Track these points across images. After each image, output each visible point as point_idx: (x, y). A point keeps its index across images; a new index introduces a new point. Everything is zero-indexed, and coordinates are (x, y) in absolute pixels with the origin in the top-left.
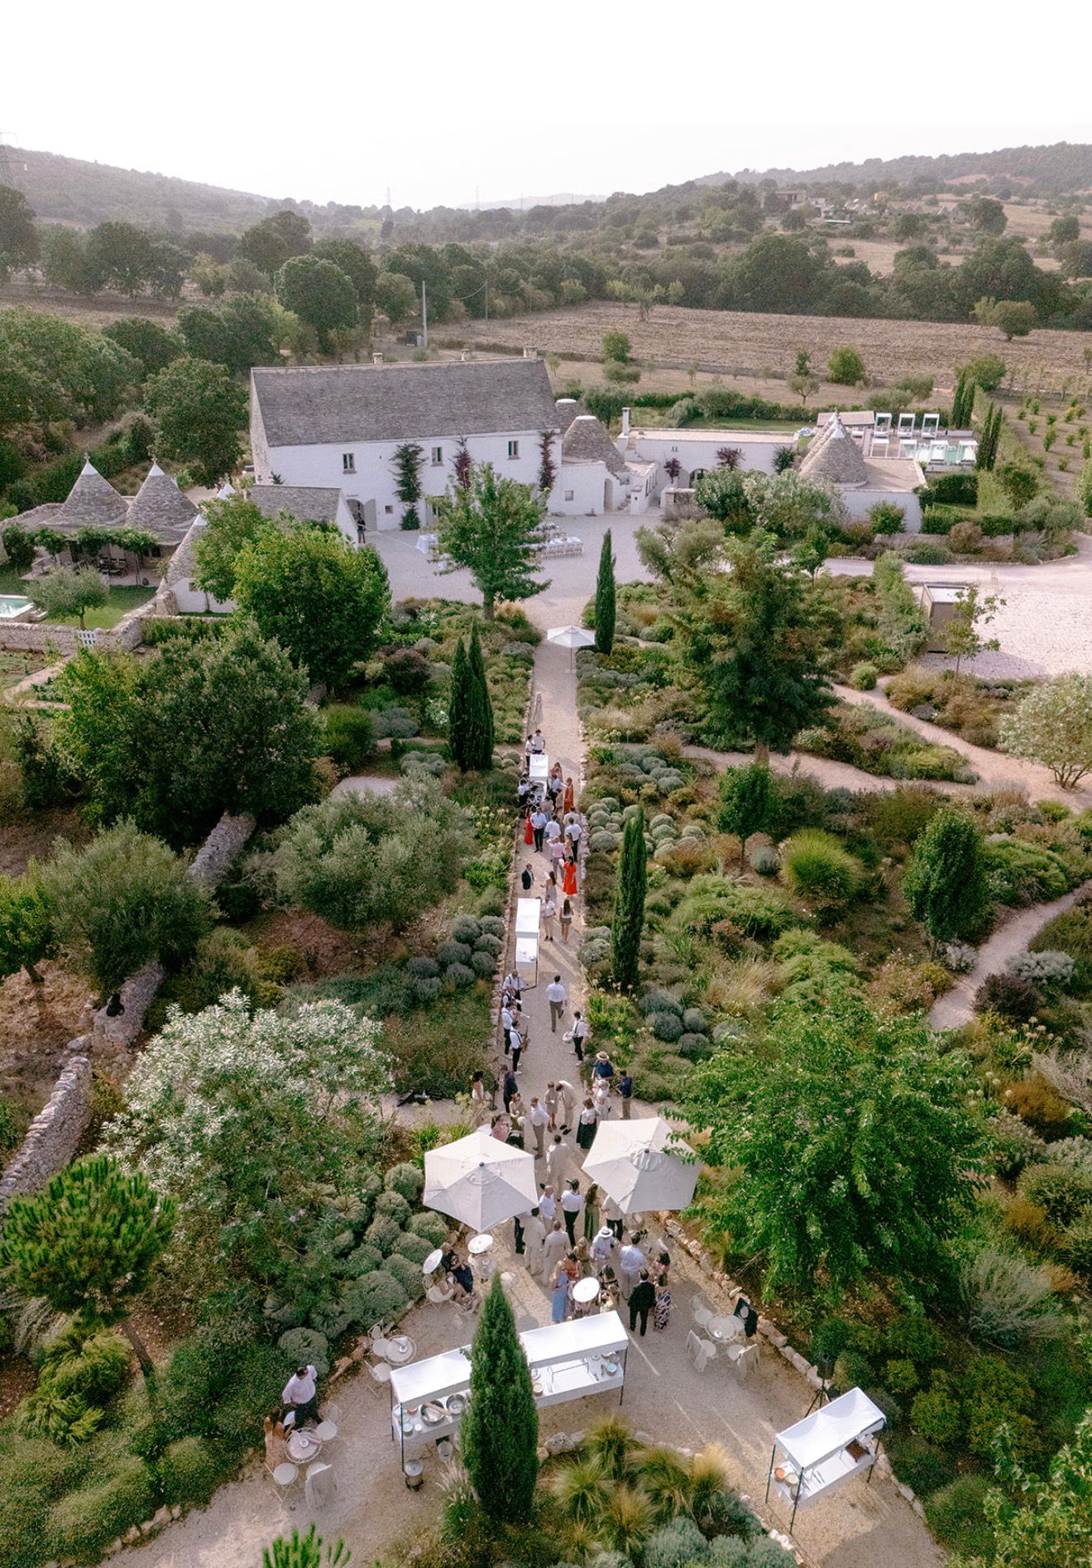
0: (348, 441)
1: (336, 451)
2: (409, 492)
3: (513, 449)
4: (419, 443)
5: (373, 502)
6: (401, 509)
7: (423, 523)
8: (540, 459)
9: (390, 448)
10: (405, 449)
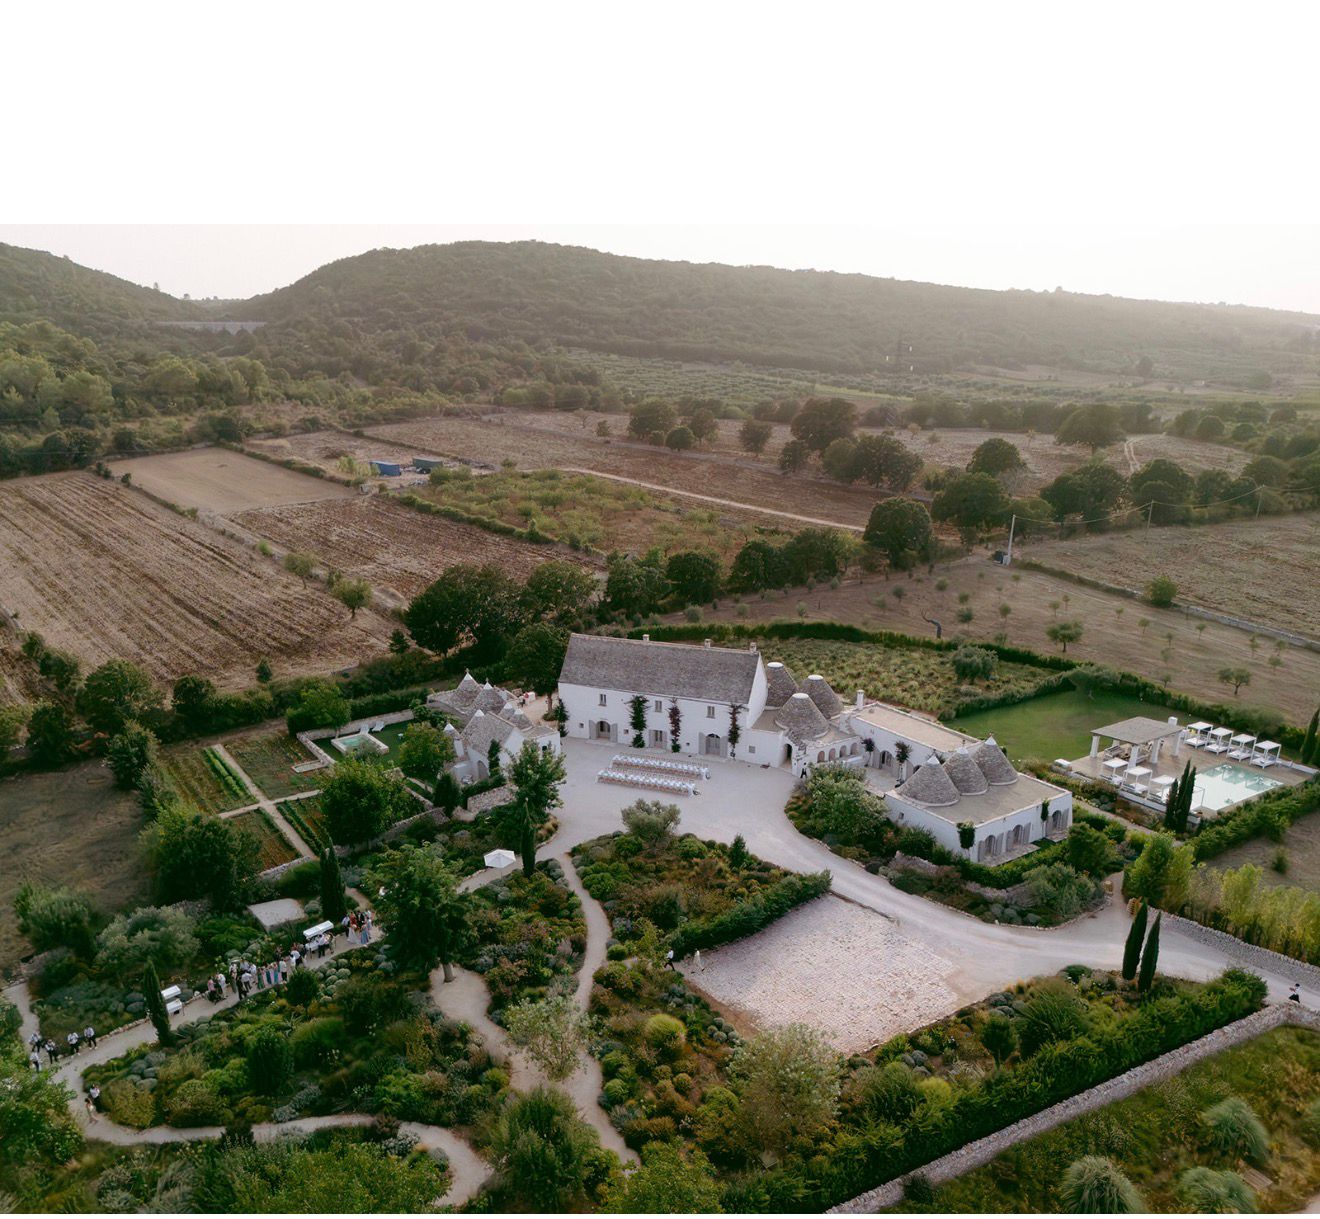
0: (604, 687)
1: (598, 692)
2: (638, 722)
3: (711, 713)
4: (646, 696)
5: (616, 725)
6: (633, 733)
7: (647, 743)
8: (730, 722)
9: (629, 696)
10: (637, 698)
